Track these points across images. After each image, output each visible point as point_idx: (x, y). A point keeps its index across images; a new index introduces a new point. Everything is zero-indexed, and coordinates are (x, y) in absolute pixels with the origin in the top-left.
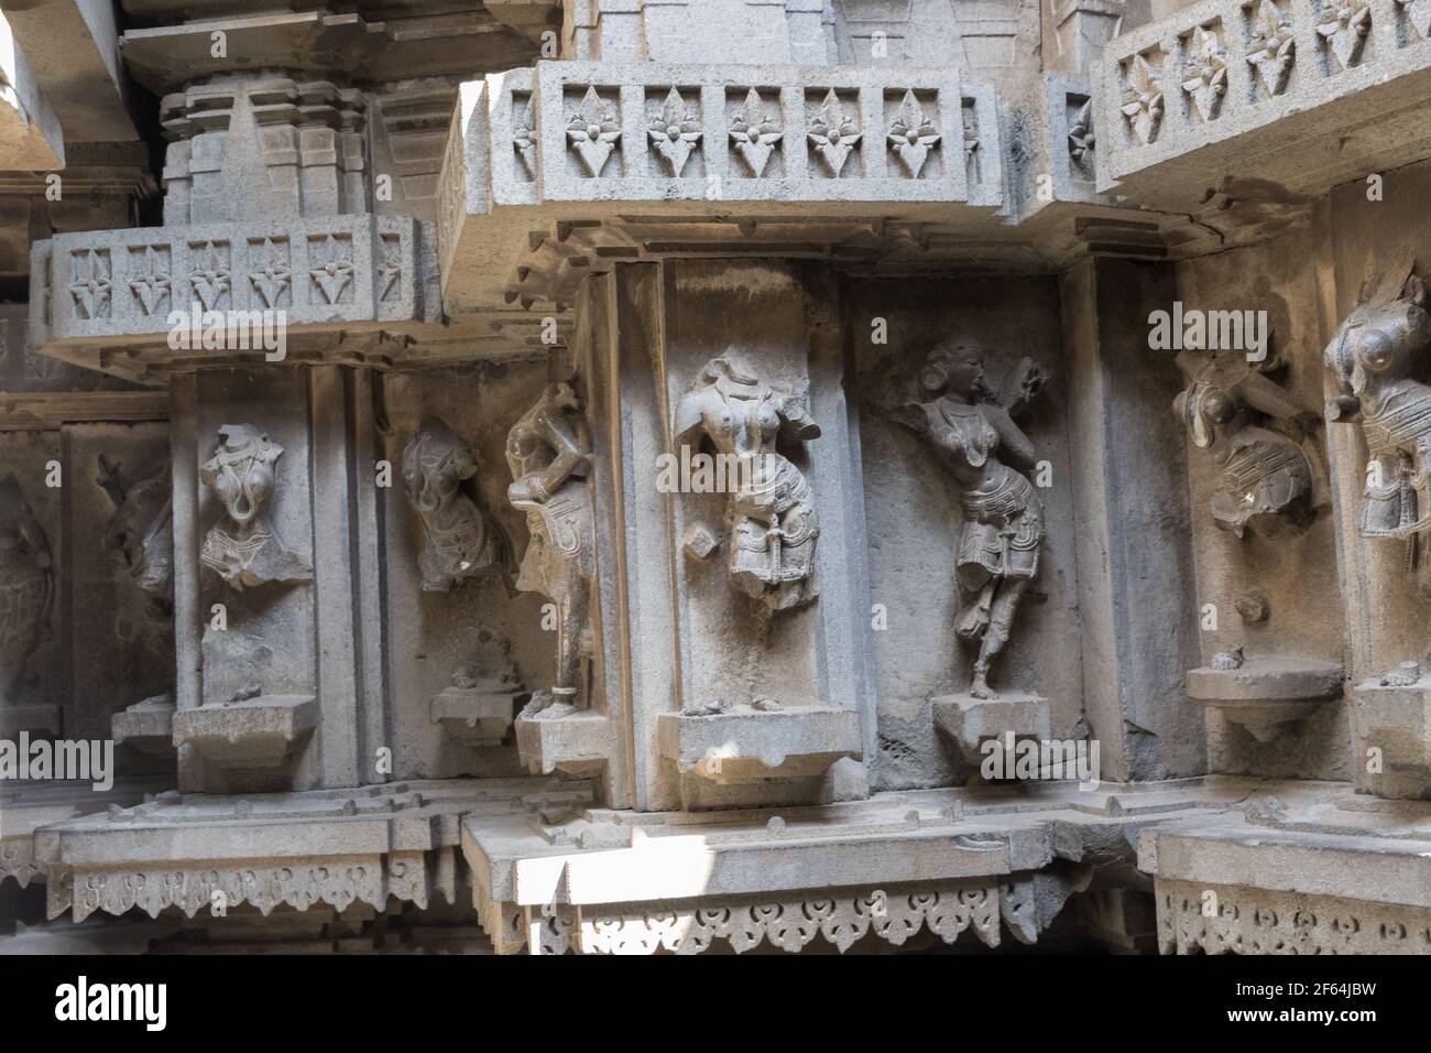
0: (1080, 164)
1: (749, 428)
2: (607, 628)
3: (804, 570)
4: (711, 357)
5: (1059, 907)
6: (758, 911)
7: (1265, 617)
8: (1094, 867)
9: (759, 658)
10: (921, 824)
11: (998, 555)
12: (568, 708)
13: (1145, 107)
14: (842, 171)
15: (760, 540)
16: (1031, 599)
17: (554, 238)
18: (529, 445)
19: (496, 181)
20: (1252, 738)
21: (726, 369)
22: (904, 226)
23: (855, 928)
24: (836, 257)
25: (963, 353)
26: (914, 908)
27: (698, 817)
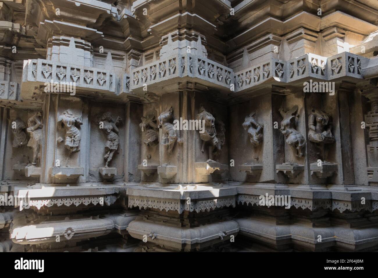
0: (128, 87)
1: (70, 122)
2: (42, 153)
3: (77, 145)
4: (65, 110)
5: (115, 201)
6: (62, 199)
7: (150, 158)
8: (121, 194)
9: (68, 159)
10: (93, 187)
11: (111, 146)
12: (34, 166)
13: (136, 80)
14: (89, 83)
15: (70, 140)
16: (116, 153)
17: (39, 88)
18: (32, 122)
19: (28, 77)
20: (147, 175)
21: (67, 112)
22: (100, 93)
23: (79, 203)
24: (88, 97)
25: (108, 114)
26: (90, 199)
27: (55, 185)
